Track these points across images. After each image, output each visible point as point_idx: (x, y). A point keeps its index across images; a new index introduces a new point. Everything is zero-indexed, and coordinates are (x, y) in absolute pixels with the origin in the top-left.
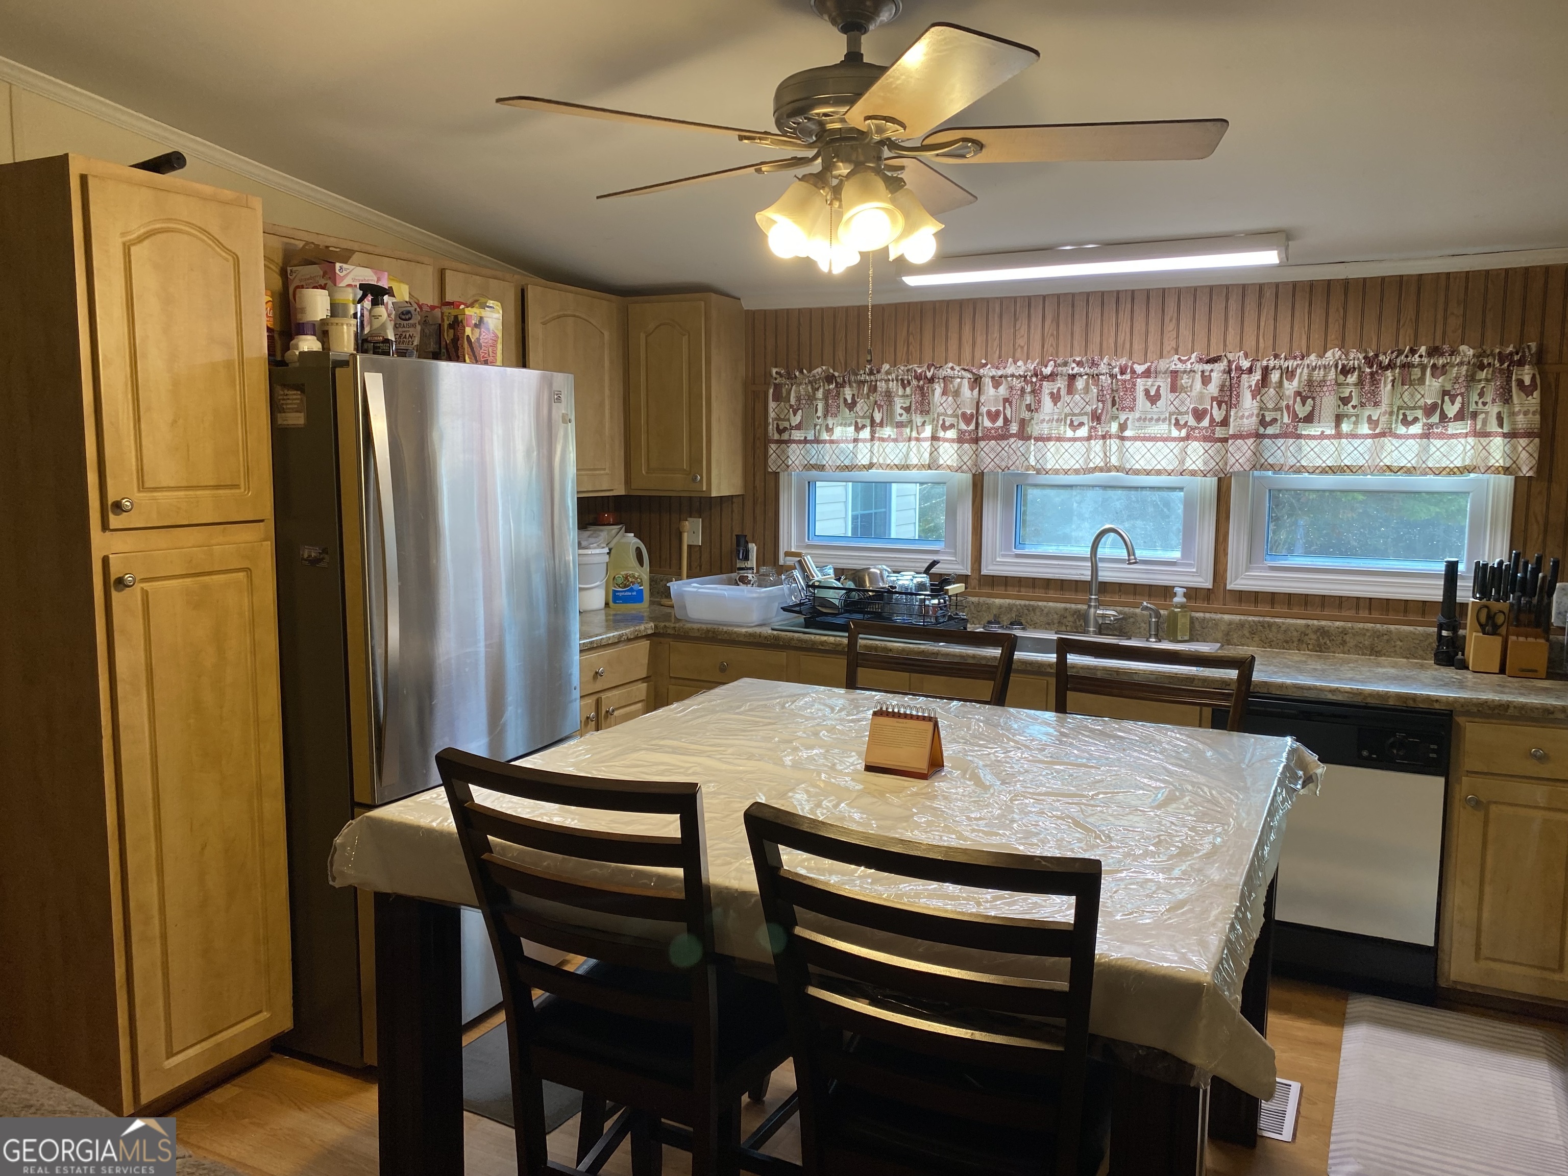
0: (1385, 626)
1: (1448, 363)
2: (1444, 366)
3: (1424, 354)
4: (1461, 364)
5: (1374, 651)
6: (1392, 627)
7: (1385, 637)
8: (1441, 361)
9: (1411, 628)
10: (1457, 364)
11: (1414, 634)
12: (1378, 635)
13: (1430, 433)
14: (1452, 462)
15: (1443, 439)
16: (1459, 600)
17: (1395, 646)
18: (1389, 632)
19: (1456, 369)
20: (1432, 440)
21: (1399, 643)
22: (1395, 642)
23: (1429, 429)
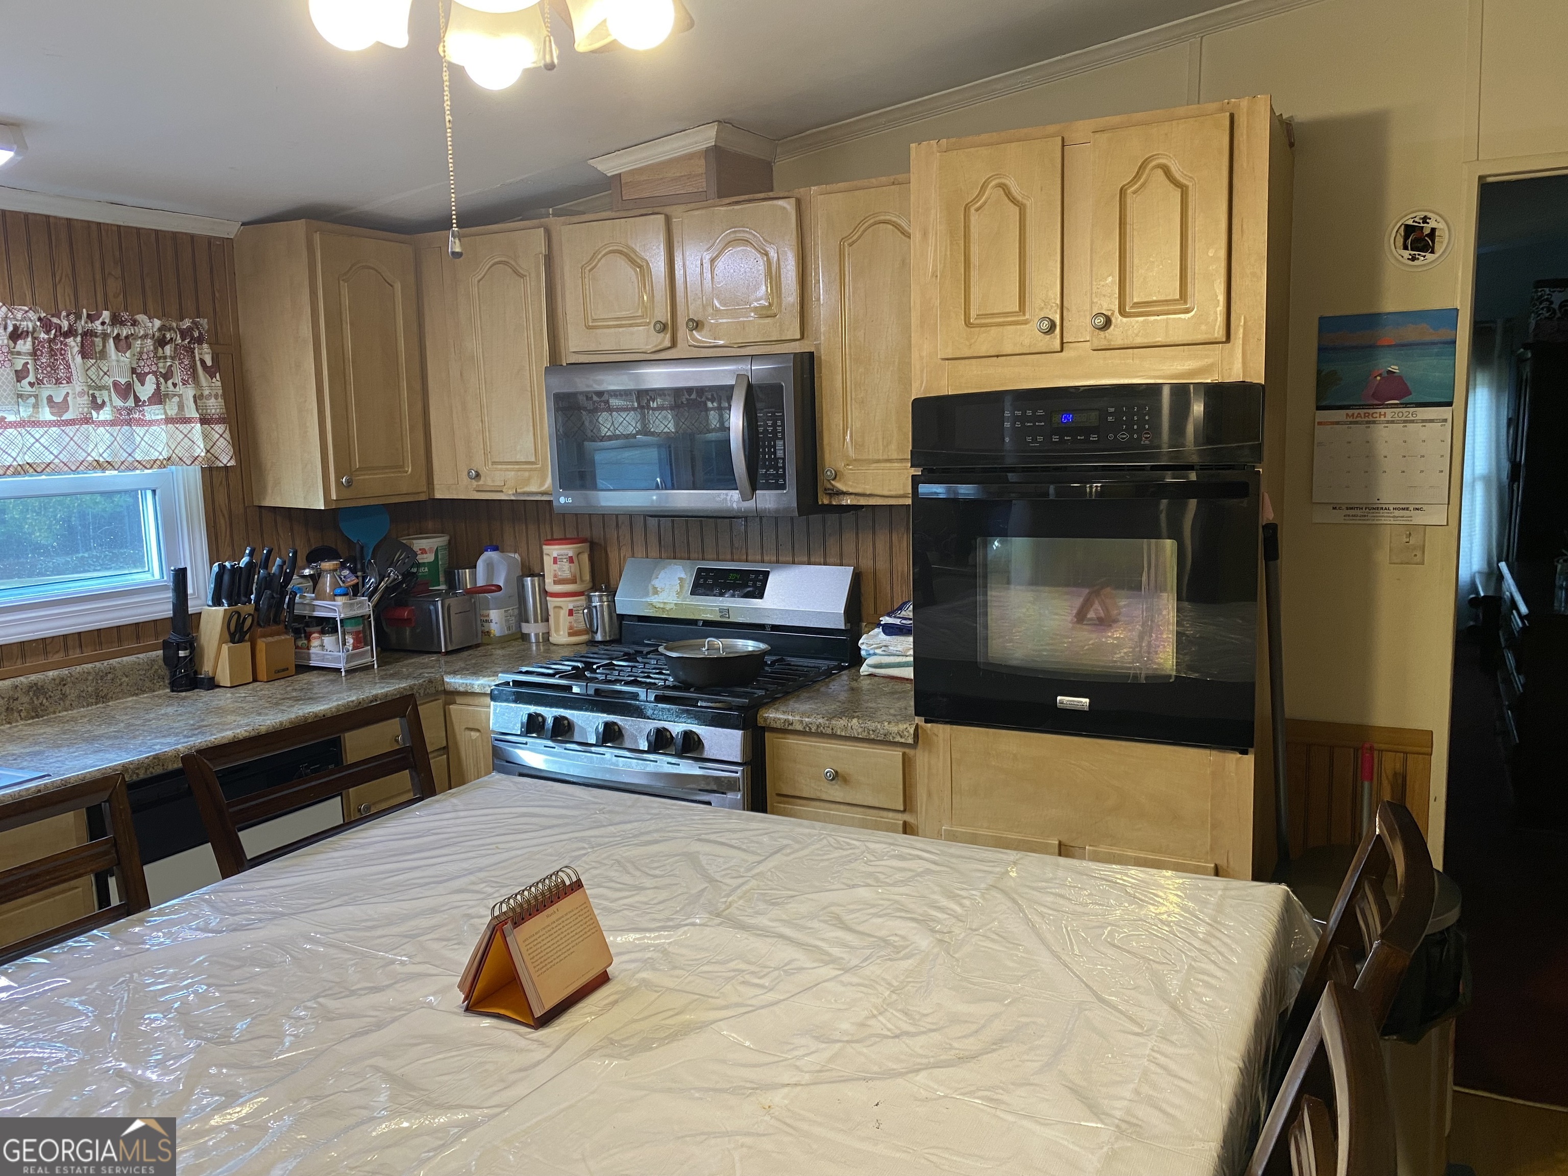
0: (106, 663)
1: (132, 334)
2: (127, 337)
3: (107, 321)
4: (145, 336)
5: (101, 698)
6: (113, 662)
7: (110, 676)
8: (125, 332)
9: (132, 658)
10: (141, 337)
11: (139, 664)
12: (101, 676)
13: (131, 419)
14: (161, 453)
15: (143, 426)
16: (191, 610)
17: (121, 685)
18: (113, 669)
19: (139, 342)
20: (134, 428)
21: (125, 679)
22: (120, 679)
23: (129, 414)
